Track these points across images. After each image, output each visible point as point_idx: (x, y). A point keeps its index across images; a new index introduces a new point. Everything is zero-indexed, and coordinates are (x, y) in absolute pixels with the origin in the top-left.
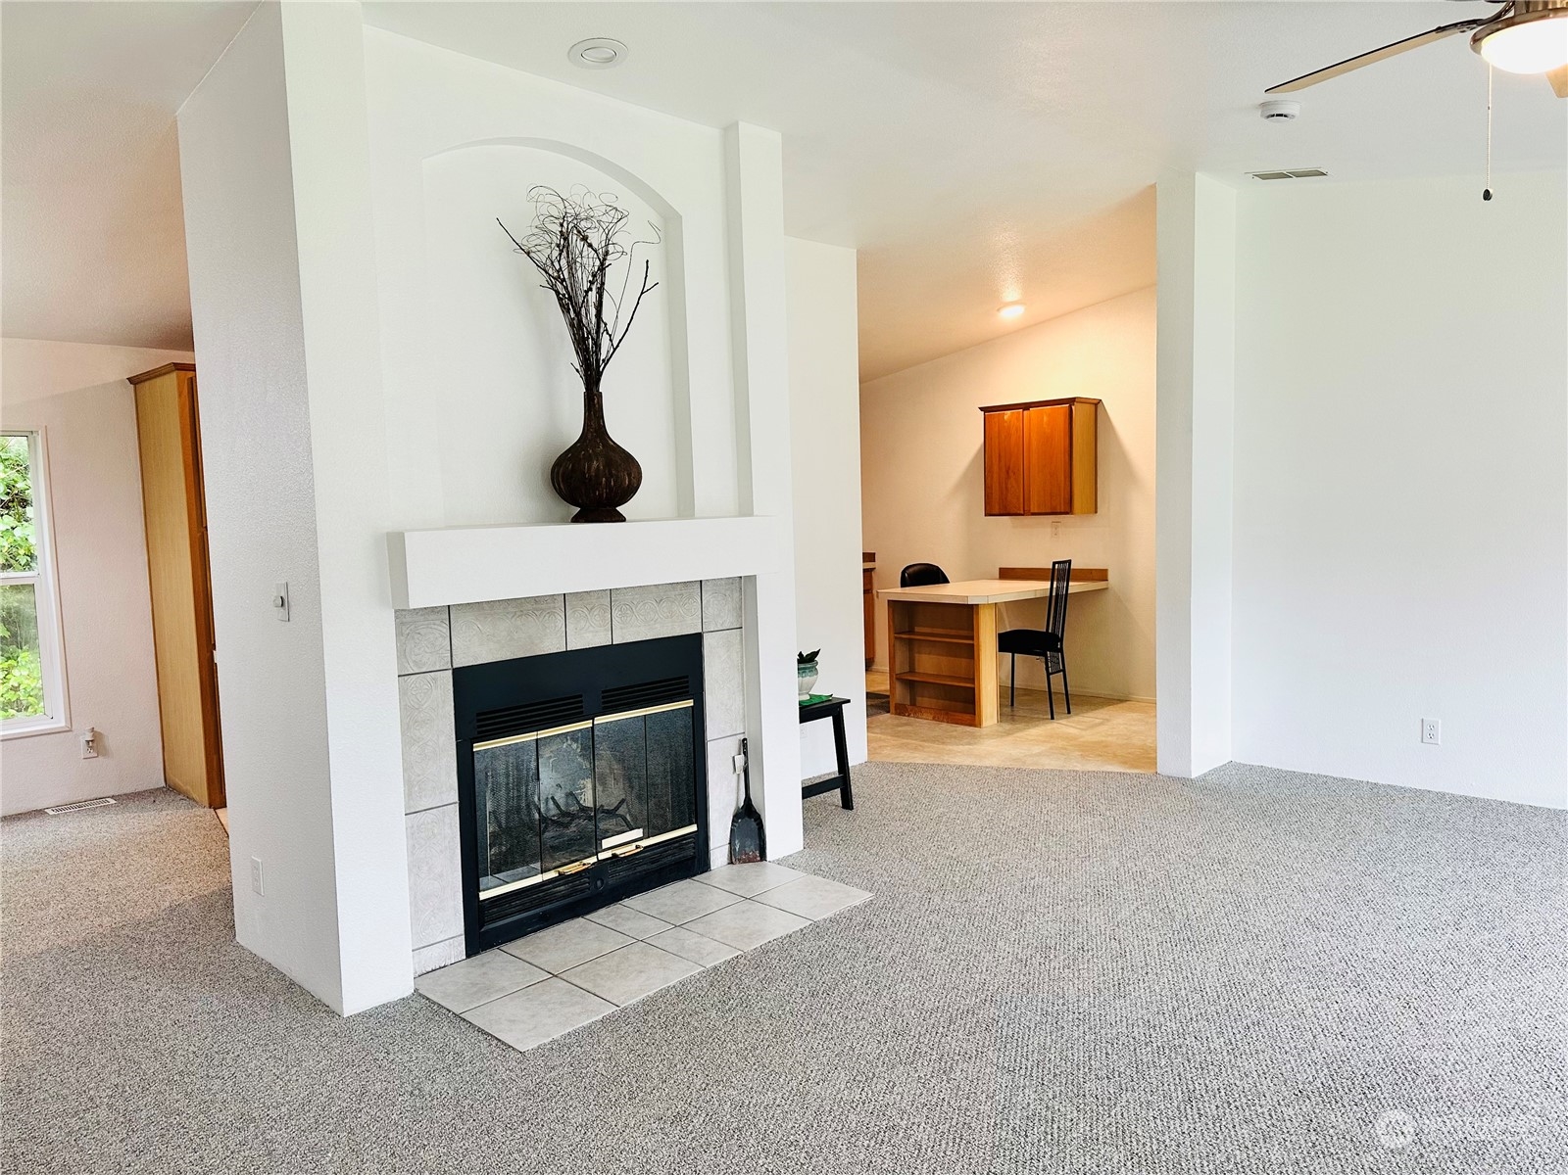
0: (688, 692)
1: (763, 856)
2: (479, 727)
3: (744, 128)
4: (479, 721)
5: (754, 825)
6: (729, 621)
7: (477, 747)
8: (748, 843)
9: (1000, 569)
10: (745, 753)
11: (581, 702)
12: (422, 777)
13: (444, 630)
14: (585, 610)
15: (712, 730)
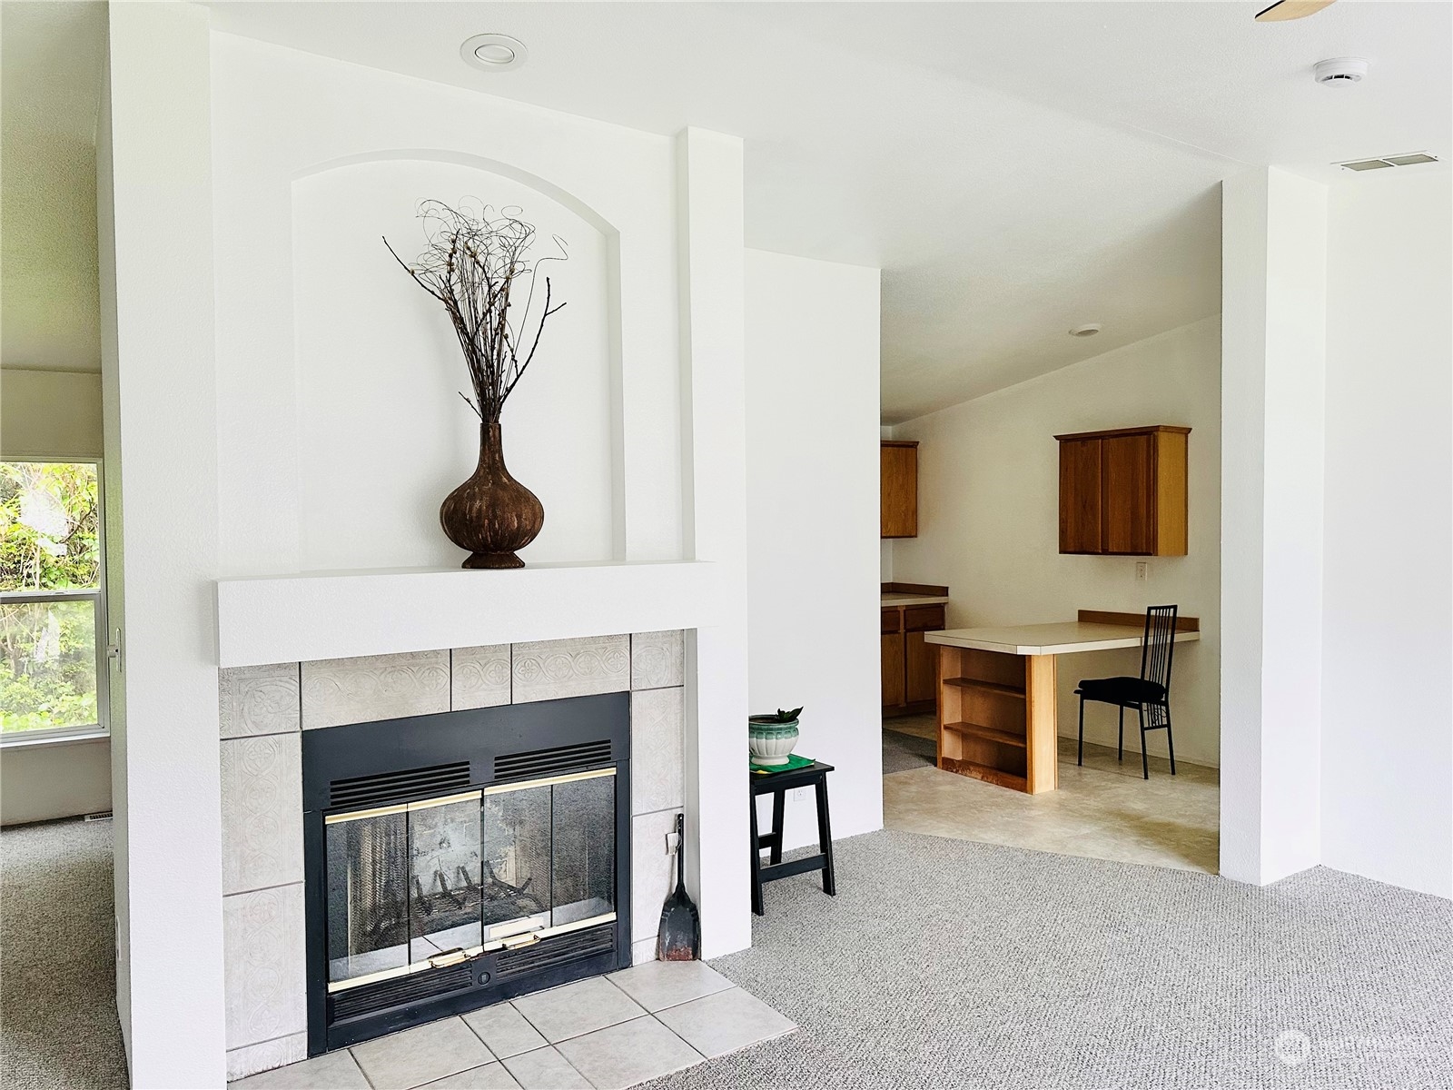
0: (609, 759)
1: (696, 954)
2: (333, 797)
3: (694, 133)
4: (333, 790)
5: (689, 916)
6: (669, 677)
7: (328, 819)
8: (680, 937)
9: (1079, 611)
10: (681, 832)
11: (468, 769)
12: (258, 852)
13: (293, 688)
14: (477, 666)
15: (639, 802)
